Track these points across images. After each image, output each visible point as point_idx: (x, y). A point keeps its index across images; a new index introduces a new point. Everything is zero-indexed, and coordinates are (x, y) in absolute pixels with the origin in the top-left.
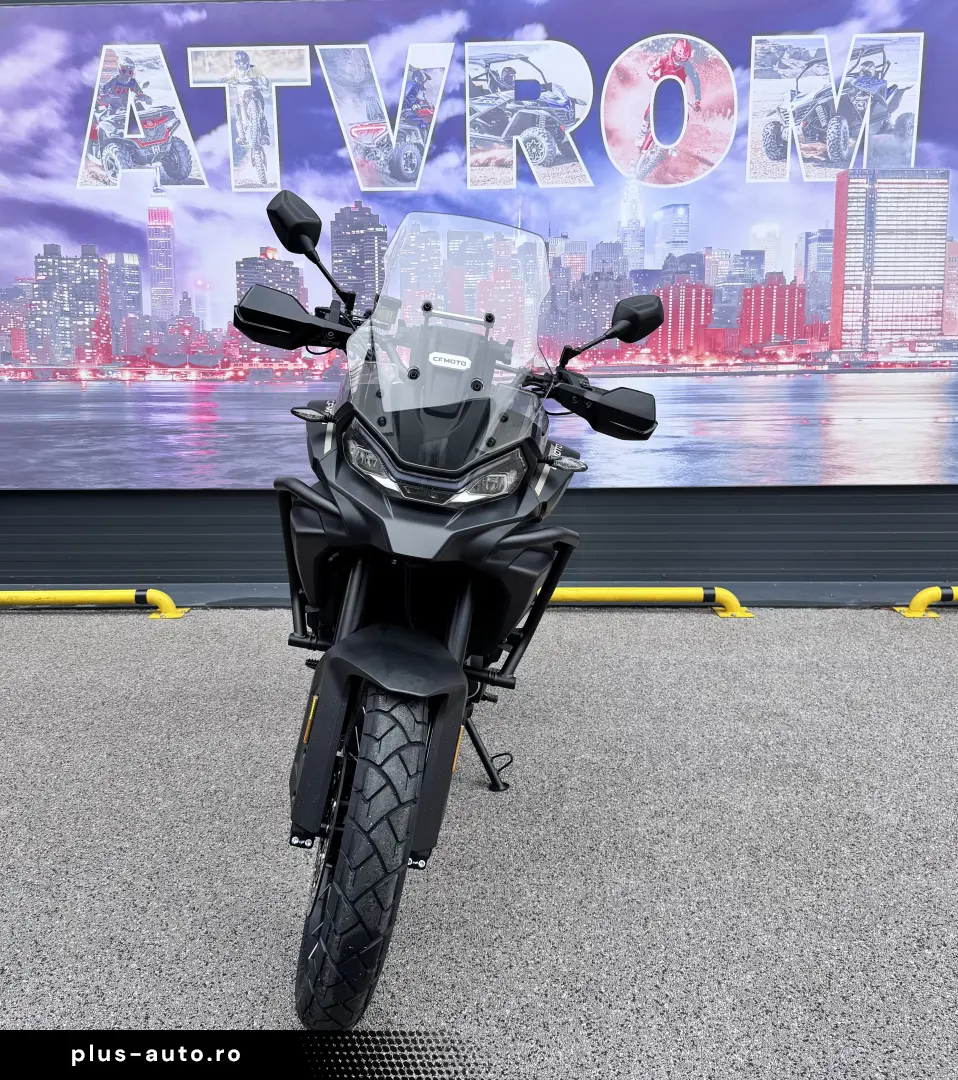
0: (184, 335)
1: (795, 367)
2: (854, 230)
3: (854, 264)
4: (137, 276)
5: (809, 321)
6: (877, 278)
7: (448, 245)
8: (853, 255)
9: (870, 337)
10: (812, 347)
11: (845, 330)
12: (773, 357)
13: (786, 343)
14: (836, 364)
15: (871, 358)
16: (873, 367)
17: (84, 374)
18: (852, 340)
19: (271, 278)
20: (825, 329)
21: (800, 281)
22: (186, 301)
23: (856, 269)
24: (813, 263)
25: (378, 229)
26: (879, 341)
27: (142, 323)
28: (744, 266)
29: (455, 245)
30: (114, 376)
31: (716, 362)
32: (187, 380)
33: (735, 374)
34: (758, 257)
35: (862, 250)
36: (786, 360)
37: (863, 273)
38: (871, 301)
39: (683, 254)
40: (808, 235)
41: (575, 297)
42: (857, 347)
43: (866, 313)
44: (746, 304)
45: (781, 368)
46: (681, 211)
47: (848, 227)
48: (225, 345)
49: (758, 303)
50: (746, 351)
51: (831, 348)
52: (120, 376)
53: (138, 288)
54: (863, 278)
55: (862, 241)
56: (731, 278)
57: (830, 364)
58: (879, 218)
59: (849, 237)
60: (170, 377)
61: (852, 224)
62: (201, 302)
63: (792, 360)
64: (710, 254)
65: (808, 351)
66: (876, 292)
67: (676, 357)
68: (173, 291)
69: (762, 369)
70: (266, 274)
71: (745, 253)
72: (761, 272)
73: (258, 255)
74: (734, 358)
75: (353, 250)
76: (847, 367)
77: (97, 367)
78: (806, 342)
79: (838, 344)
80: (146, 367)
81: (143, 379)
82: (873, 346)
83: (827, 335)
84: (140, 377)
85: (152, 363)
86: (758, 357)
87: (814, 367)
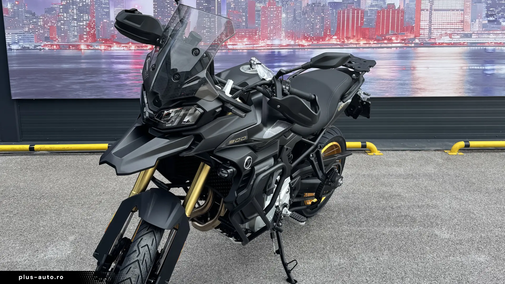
1: (399, 45)
4: (108, 3)
5: (406, 25)
6: (435, 6)
9: (432, 32)
10: (407, 36)
11: (421, 29)
12: (390, 40)
13: (395, 34)
14: (417, 43)
15: (433, 41)
16: (433, 45)
17: (83, 47)
18: (424, 33)
19: (169, 4)
20: (413, 28)
21: (402, 7)
26: (436, 34)
27: (110, 24)
30: (97, 48)
31: (365, 42)
32: (130, 50)
33: (373, 48)
36: (396, 42)
37: (429, 4)
38: (433, 16)
41: (304, 13)
42: (427, 36)
43: (430, 22)
44: (379, 17)
45: (393, 45)
49: (384, 17)
50: (378, 38)
51: (415, 37)
52: (99, 48)
53: (108, 8)
54: (429, 6)
56: (372, 6)
57: (415, 44)
60: (122, 48)
63: (398, 41)
65: (405, 38)
66: (435, 12)
67: (348, 40)
69: (385, 45)
70: (166, 2)
72: (385, 3)
74: (373, 41)
76: (422, 45)
77: (89, 44)
78: (404, 34)
79: (418, 35)
80: (112, 44)
81: (110, 49)
82: (433, 35)
83: (414, 31)
84: (108, 48)
85: (114, 42)
86: (384, 41)
87: (408, 45)
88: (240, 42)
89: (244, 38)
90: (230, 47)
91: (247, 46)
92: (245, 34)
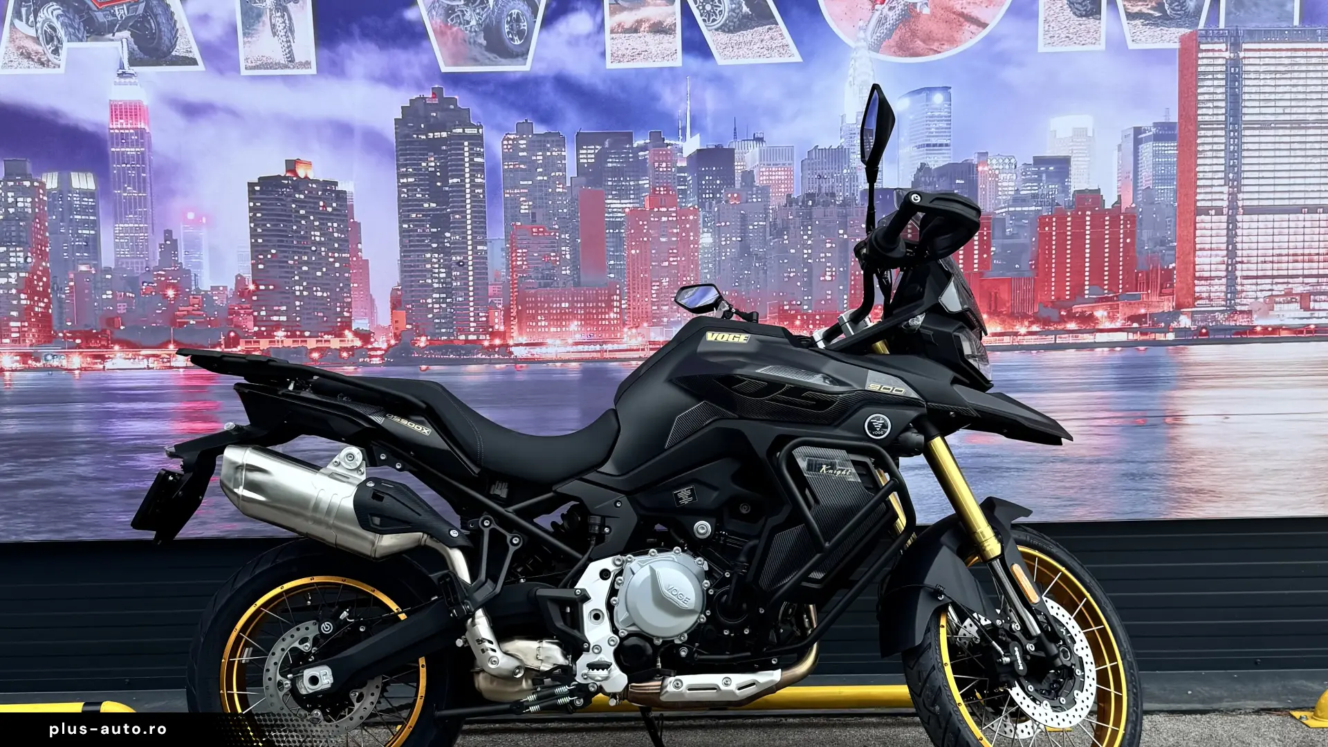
0: (165, 296)
1: (1122, 337)
2: (1211, 123)
3: (1210, 175)
4: (93, 207)
5: (1142, 264)
6: (1246, 196)
7: (578, 154)
8: (1208, 161)
9: (1239, 288)
10: (1148, 305)
11: (1200, 278)
12: (1087, 321)
13: (1107, 299)
14: (1186, 330)
15: (1242, 321)
16: (1244, 335)
17: (8, 361)
18: (1211, 292)
19: (302, 208)
20: (1168, 275)
21: (1127, 202)
22: (170, 245)
23: (1215, 182)
24: (1146, 173)
25: (468, 131)
26: (1252, 294)
27: (99, 279)
28: (1039, 180)
29: (589, 154)
30: (56, 363)
31: (999, 329)
32: (171, 368)
33: (1029, 348)
34: (1062, 165)
35: (1222, 154)
36: (1108, 325)
37: (1225, 189)
38: (1239, 232)
39: (942, 164)
40: (1138, 131)
41: (778, 230)
42: (1219, 305)
43: (1232, 252)
44: (1044, 239)
45: (1101, 337)
46: (938, 98)
47: (1200, 118)
48: (231, 311)
49: (1062, 236)
50: (1045, 313)
51: (1179, 306)
52: (65, 363)
53: (94, 225)
54: (1225, 197)
55: (1223, 140)
56: (1018, 200)
57: (1178, 331)
58: (1247, 104)
59: (1202, 133)
60: (144, 364)
61: (1205, 113)
62: (193, 245)
63: (1118, 325)
64: (985, 163)
65: (1143, 311)
66: (1247, 218)
68: (150, 230)
69: (1070, 339)
70: (295, 201)
71: (1039, 161)
72: (1065, 190)
73: (282, 171)
74: (1026, 323)
75: (431, 163)
76: (1205, 335)
77: (27, 349)
78: (1139, 297)
79: (1190, 300)
80: (107, 347)
81: (101, 366)
82: (1245, 301)
83: (1172, 285)
84: (96, 363)
85: (115, 342)
86: (1065, 322)
87: (1152, 336)
88: (554, 335)
89: (569, 320)
90: (519, 352)
91: (580, 348)
92: (572, 307)
